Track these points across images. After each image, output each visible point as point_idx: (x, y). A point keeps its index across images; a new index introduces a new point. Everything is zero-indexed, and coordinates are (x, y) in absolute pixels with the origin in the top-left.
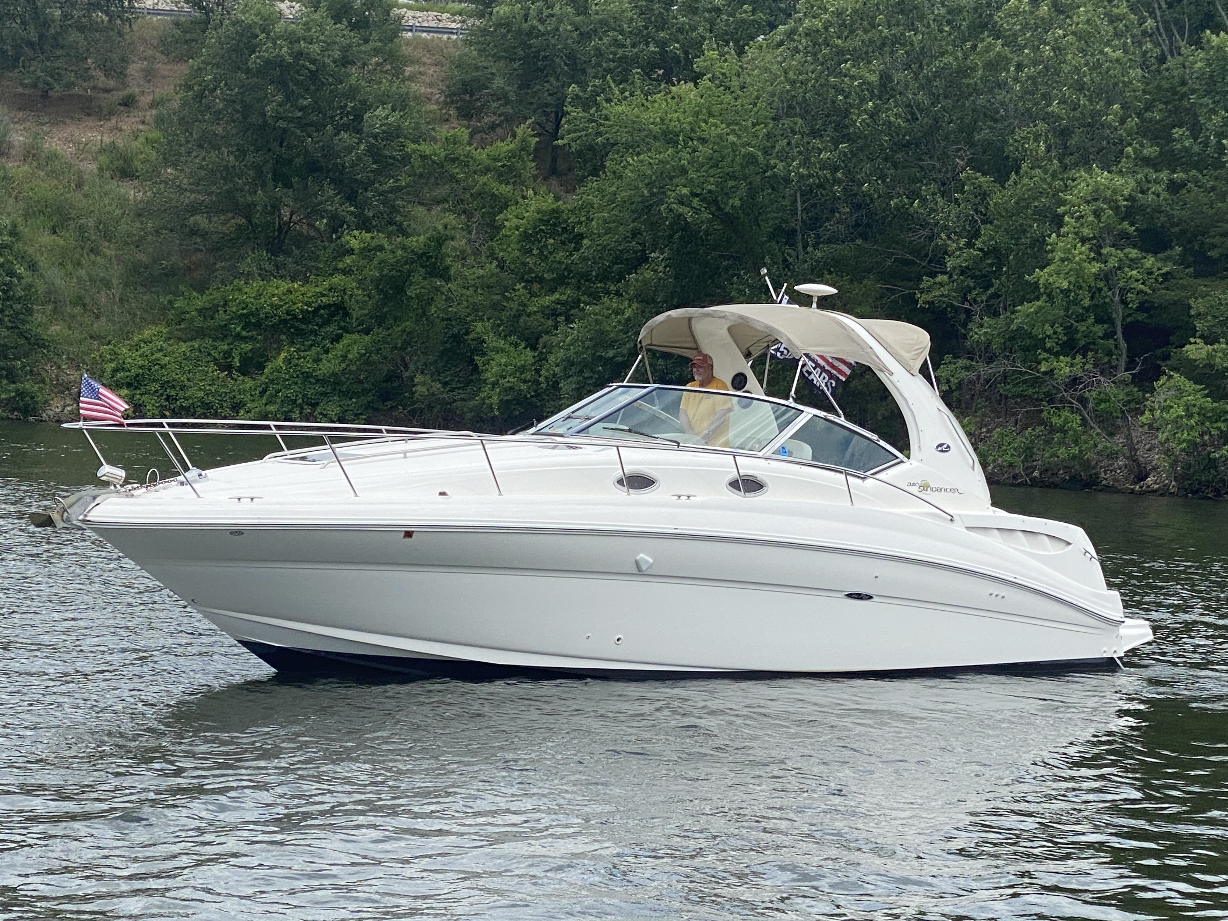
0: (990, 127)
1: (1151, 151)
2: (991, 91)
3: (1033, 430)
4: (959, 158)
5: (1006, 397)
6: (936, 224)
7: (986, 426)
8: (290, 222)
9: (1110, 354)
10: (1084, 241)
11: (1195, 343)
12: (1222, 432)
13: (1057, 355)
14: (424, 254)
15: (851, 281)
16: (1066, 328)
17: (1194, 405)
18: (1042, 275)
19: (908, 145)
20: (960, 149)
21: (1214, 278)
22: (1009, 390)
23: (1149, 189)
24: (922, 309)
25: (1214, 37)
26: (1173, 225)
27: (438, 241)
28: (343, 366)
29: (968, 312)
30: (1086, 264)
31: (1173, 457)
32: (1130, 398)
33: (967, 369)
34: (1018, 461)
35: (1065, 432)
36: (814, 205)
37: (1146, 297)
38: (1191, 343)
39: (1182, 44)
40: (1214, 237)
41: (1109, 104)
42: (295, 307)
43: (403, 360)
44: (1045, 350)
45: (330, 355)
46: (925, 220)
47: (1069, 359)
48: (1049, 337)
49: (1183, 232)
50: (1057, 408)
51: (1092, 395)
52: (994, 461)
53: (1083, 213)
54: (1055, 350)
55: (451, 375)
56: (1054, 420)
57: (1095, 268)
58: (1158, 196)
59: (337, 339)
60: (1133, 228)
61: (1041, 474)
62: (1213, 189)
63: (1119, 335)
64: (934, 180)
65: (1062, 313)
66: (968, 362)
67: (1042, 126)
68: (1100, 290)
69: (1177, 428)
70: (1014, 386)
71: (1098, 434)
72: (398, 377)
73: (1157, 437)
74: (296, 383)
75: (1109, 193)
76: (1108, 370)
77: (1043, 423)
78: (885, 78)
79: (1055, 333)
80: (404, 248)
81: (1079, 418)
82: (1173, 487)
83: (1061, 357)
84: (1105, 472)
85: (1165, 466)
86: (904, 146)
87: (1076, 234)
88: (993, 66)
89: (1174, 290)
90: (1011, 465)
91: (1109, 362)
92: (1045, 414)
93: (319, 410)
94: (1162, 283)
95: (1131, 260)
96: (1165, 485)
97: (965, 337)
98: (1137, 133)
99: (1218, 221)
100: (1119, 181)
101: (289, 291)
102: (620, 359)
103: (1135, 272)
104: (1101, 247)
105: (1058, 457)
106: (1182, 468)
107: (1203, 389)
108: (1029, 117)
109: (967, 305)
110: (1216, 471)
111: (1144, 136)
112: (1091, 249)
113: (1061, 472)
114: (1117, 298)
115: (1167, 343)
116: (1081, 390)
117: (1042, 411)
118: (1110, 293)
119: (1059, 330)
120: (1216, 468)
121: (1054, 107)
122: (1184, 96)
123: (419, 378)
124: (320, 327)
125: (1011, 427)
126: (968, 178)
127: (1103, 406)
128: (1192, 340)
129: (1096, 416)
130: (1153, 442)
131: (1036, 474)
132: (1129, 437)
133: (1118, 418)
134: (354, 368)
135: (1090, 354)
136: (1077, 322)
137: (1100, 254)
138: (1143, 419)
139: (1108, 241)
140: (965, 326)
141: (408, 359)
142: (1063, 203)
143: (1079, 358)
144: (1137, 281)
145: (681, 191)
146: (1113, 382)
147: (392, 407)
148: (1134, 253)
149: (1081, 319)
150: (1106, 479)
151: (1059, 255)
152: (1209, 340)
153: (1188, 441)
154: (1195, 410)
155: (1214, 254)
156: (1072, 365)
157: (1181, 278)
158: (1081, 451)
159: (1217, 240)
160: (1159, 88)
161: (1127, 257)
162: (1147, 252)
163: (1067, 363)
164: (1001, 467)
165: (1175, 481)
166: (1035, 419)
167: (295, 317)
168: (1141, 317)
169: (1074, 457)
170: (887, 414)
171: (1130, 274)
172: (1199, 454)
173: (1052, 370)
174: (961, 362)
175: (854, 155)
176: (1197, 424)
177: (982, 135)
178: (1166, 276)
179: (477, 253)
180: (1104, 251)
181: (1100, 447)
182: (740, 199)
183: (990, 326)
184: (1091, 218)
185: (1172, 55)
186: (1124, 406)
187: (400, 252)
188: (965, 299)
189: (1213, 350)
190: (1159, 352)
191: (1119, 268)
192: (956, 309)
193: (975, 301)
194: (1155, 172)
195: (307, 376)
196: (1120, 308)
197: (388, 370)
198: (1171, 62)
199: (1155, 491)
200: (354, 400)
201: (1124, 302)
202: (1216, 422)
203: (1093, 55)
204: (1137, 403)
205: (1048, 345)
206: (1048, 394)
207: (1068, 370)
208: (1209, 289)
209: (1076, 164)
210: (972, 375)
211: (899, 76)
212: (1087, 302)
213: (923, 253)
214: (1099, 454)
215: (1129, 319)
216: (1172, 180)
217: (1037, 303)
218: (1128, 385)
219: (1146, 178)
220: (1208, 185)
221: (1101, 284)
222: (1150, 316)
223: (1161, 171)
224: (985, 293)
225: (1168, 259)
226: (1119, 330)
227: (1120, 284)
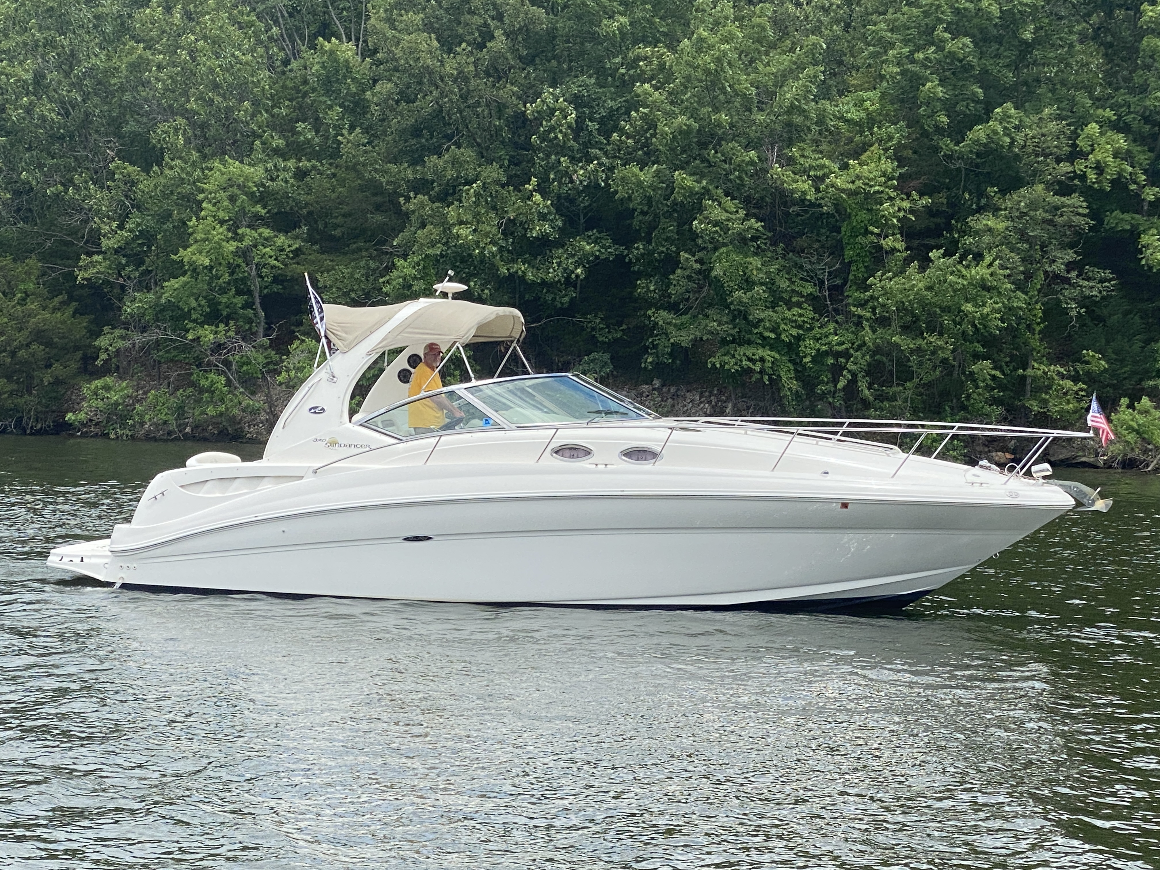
0: (135, 120)
1: (278, 142)
2: (135, 88)
3: (184, 391)
4: (109, 148)
5: (159, 362)
6: (90, 210)
7: (142, 388)
9: (249, 321)
10: (222, 222)
13: (202, 324)
15: (15, 260)
16: (209, 301)
18: (186, 255)
19: (62, 138)
20: (111, 141)
21: (338, 254)
22: (161, 356)
23: (278, 176)
24: (82, 286)
25: (326, 43)
26: (301, 208)
29: (123, 287)
30: (224, 243)
32: (269, 360)
33: (122, 338)
34: (172, 419)
35: (212, 392)
37: (280, 271)
39: (303, 48)
40: (336, 217)
41: (241, 101)
44: (191, 320)
46: (79, 205)
47: (213, 328)
48: (194, 309)
49: (311, 213)
50: (205, 371)
51: (235, 358)
52: (150, 419)
53: (219, 199)
54: (200, 320)
56: (203, 382)
57: (232, 246)
58: (286, 182)
60: (266, 211)
61: (192, 430)
62: (334, 175)
63: (258, 305)
64: (87, 169)
65: (206, 287)
66: (123, 332)
67: (180, 121)
68: (239, 266)
70: (167, 352)
71: (241, 393)
75: (241, 181)
76: (248, 336)
77: (192, 384)
78: (39, 77)
79: (199, 305)
81: (223, 379)
83: (206, 326)
84: (249, 426)
86: (59, 138)
87: (214, 217)
88: (136, 67)
89: (303, 265)
90: (165, 423)
91: (250, 329)
92: (194, 377)
94: (292, 258)
95: (265, 239)
97: (120, 309)
98: (267, 126)
99: (340, 204)
100: (248, 170)
103: (268, 249)
104: (237, 228)
105: (207, 414)
108: (171, 112)
109: (121, 281)
111: (274, 129)
112: (228, 230)
113: (210, 427)
114: (254, 273)
115: (299, 311)
116: (225, 354)
117: (192, 374)
118: (247, 269)
119: (203, 303)
121: (193, 105)
122: (305, 94)
125: (164, 389)
126: (118, 168)
127: (245, 368)
129: (240, 377)
131: (188, 430)
132: (269, 395)
133: (258, 378)
135: (232, 323)
136: (220, 294)
137: (235, 234)
138: (279, 378)
139: (243, 222)
140: (120, 300)
142: (202, 191)
143: (222, 327)
144: (271, 257)
146: (254, 347)
148: (267, 232)
149: (223, 291)
150: (250, 433)
151: (199, 236)
155: (337, 233)
156: (216, 333)
157: (309, 254)
158: (227, 409)
159: (340, 220)
160: (284, 87)
161: (261, 236)
162: (279, 231)
163: (212, 331)
164: (157, 425)
166: (186, 381)
168: (276, 288)
169: (221, 414)
170: (51, 380)
171: (264, 251)
173: (199, 338)
174: (117, 332)
175: (12, 145)
177: (131, 127)
178: (297, 252)
180: (241, 231)
181: (244, 404)
183: (140, 301)
184: (226, 203)
185: (295, 59)
186: (264, 367)
188: (120, 275)
190: (294, 319)
191: (255, 246)
192: (112, 285)
193: (129, 278)
194: (283, 161)
196: (258, 281)
198: (294, 64)
201: (260, 276)
203: (225, 57)
204: (275, 365)
205: (194, 316)
206: (197, 358)
207: (212, 337)
208: (333, 264)
209: (214, 155)
210: (128, 344)
211: (52, 76)
212: (227, 277)
213: (80, 235)
214: (244, 410)
215: (266, 291)
216: (298, 168)
217: (183, 279)
218: (266, 349)
219: (275, 166)
220: (329, 172)
221: (240, 261)
222: (284, 288)
223: (288, 160)
224: (137, 269)
225: (297, 237)
226: (258, 301)
227: (256, 260)
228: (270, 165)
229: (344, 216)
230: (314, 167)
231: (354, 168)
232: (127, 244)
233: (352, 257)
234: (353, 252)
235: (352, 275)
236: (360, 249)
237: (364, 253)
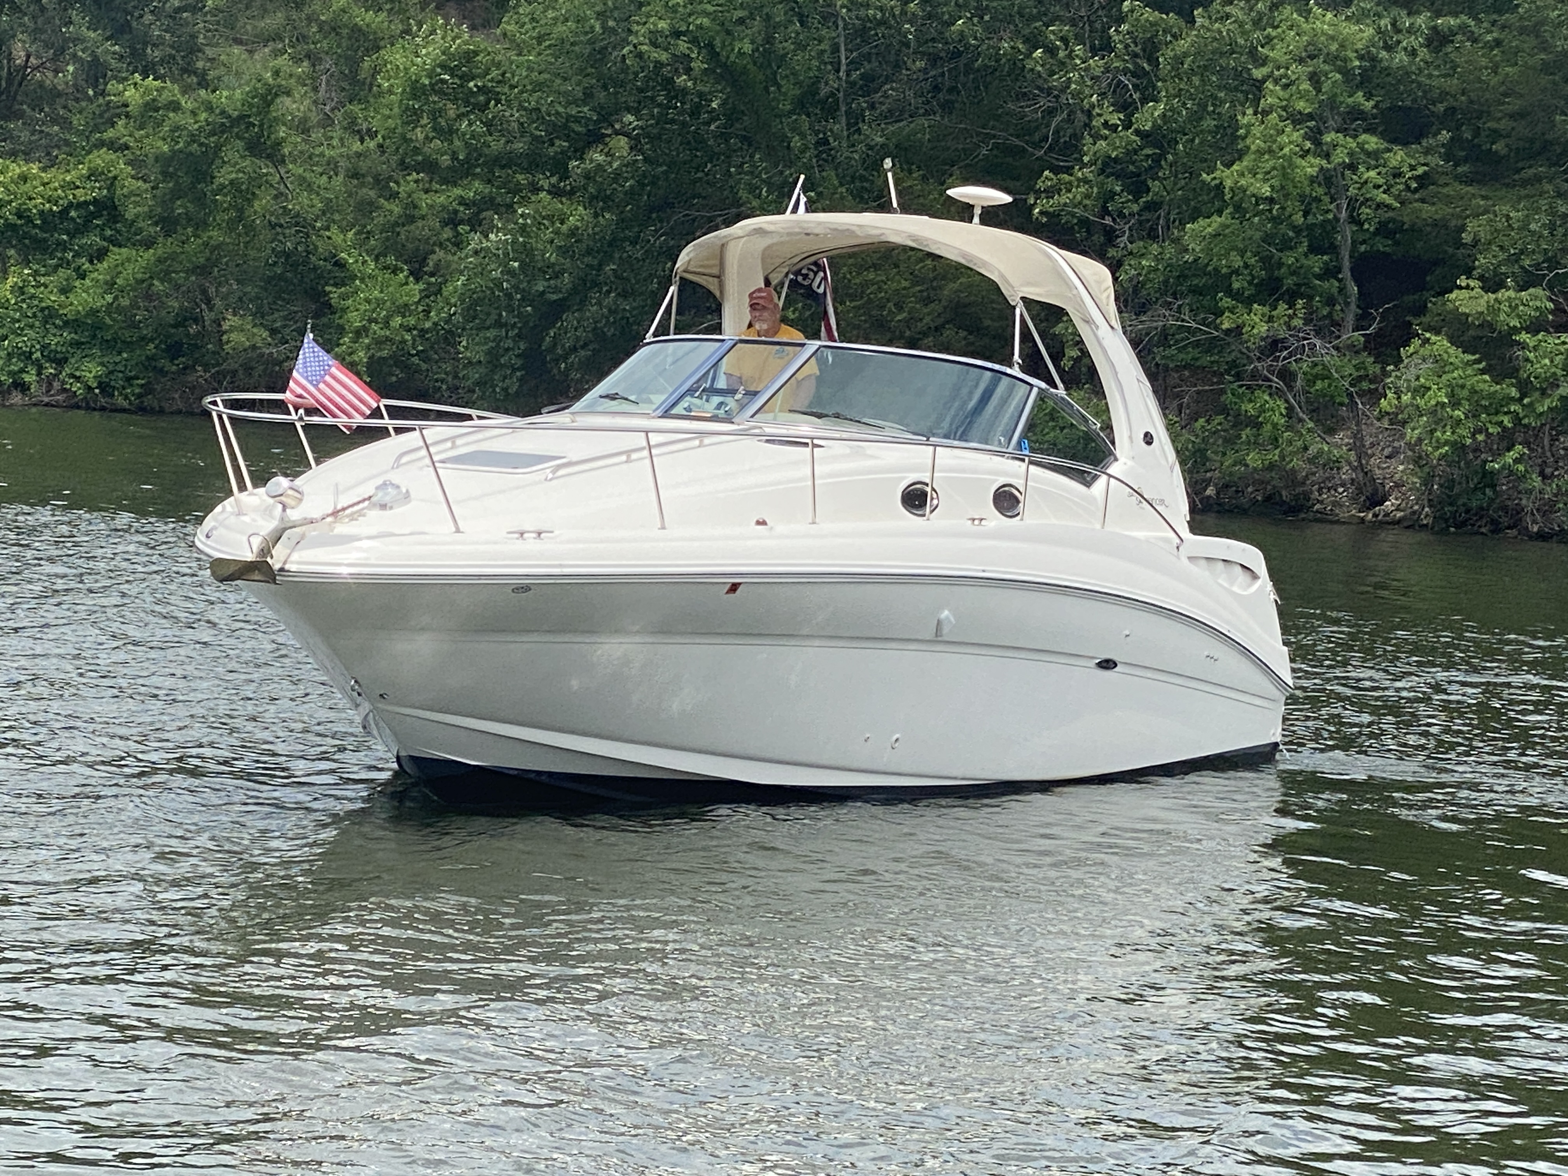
3: (1208, 421)
5: (1167, 369)
6: (1064, 90)
8: (26, 67)
9: (1330, 302)
10: (1296, 120)
11: (1468, 287)
12: (1505, 429)
13: (1248, 303)
14: (242, 117)
16: (1261, 260)
17: (1463, 387)
18: (1228, 175)
21: (1498, 186)
22: (1171, 358)
23: (1399, 42)
24: (1039, 223)
26: (1433, 102)
27: (263, 98)
28: (109, 298)
29: (1110, 232)
30: (1299, 161)
31: (1426, 469)
32: (1362, 373)
35: (1258, 426)
36: (868, 57)
37: (1391, 214)
38: (1460, 288)
40: (1498, 119)
42: (31, 204)
43: (204, 292)
44: (1229, 292)
45: (87, 282)
46: (1044, 82)
47: (1266, 309)
48: (1237, 272)
49: (1451, 111)
50: (1249, 387)
51: (1302, 367)
53: (1293, 78)
54: (1246, 293)
55: (285, 318)
56: (1242, 407)
57: (1311, 166)
58: (1413, 53)
59: (101, 255)
60: (1372, 103)
61: (1218, 493)
62: (1498, 43)
63: (1346, 273)
65: (1257, 236)
68: (1318, 200)
69: (1437, 423)
70: (1179, 350)
71: (1309, 430)
72: (196, 321)
73: (1403, 436)
74: (32, 327)
75: (1334, 47)
76: (1326, 328)
77: (1224, 410)
79: (1246, 266)
80: (210, 108)
81: (1283, 406)
82: (1427, 516)
83: (1255, 307)
84: (1320, 490)
85: (1414, 483)
87: (1284, 109)
89: (1434, 204)
91: (1330, 314)
92: (1228, 398)
93: (67, 370)
94: (1416, 190)
95: (1368, 154)
96: (1414, 512)
99: (1505, 95)
100: (1349, 29)
101: (24, 178)
102: (554, 297)
103: (1372, 174)
104: (1321, 134)
105: (1247, 465)
106: (1441, 485)
107: (1478, 361)
109: (1108, 221)
110: (1495, 491)
112: (1306, 137)
113: (1250, 489)
114: (1344, 215)
115: (1422, 287)
116: (1285, 359)
117: (1223, 392)
118: (1332, 207)
119: (1253, 261)
120: (1493, 486)
123: (231, 321)
124: (72, 236)
125: (1171, 416)
127: (1319, 385)
128: (1462, 281)
129: (1308, 401)
130: (1396, 444)
131: (1210, 491)
132: (1357, 436)
133: (1341, 404)
134: (125, 302)
135: (1300, 302)
136: (1281, 250)
137: (1318, 143)
138: (1381, 406)
139: (1331, 122)
141: (212, 290)
142: (1264, 61)
143: (1282, 307)
144: (1377, 187)
145: (655, 25)
146: (1337, 348)
147: (185, 369)
148: (1372, 142)
149: (1286, 245)
150: (1321, 502)
151: (1255, 144)
152: (1492, 284)
153: (1453, 444)
154: (1465, 393)
155: (1498, 147)
156: (1271, 319)
157: (1447, 184)
158: (1282, 457)
159: (1504, 125)
161: (1362, 149)
162: (1394, 141)
163: (1263, 315)
165: (1430, 506)
166: (1212, 405)
167: (30, 220)
168: (1382, 245)
169: (1272, 467)
171: (1365, 176)
172: (1468, 464)
173: (1240, 327)
176: (1467, 417)
178: (1424, 181)
179: (327, 122)
180: (1328, 138)
181: (1312, 450)
182: (752, 42)
184: (1305, 86)
186: (1351, 385)
187: (203, 116)
188: (1105, 212)
189: (1496, 300)
190: (1409, 299)
191: (1352, 167)
192: (1091, 226)
193: (1121, 215)
194: (1409, 14)
195: (49, 315)
196: (1349, 230)
197: (181, 308)
199: (1399, 522)
200: (125, 355)
201: (1354, 220)
202: (1497, 413)
204: (1373, 381)
205: (1236, 285)
206: (1233, 364)
207: (1264, 328)
208: (1490, 203)
212: (1299, 219)
213: (1037, 137)
214: (1311, 461)
215: (1363, 248)
216: (1434, 28)
217: (1217, 220)
218: (1357, 352)
219: (1394, 24)
220: (1489, 38)
221: (1320, 191)
222: (1397, 243)
223: (1419, 13)
224: (1136, 201)
225: (1427, 152)
226: (1346, 264)
227: (1352, 191)
228: (1385, 22)
229: (1512, 116)
230: (1463, 27)
231: (1535, 30)
232: (1128, 153)
233: (1523, 192)
234: (1525, 183)
235: (1525, 227)
236: (1538, 179)
237: (1548, 187)
